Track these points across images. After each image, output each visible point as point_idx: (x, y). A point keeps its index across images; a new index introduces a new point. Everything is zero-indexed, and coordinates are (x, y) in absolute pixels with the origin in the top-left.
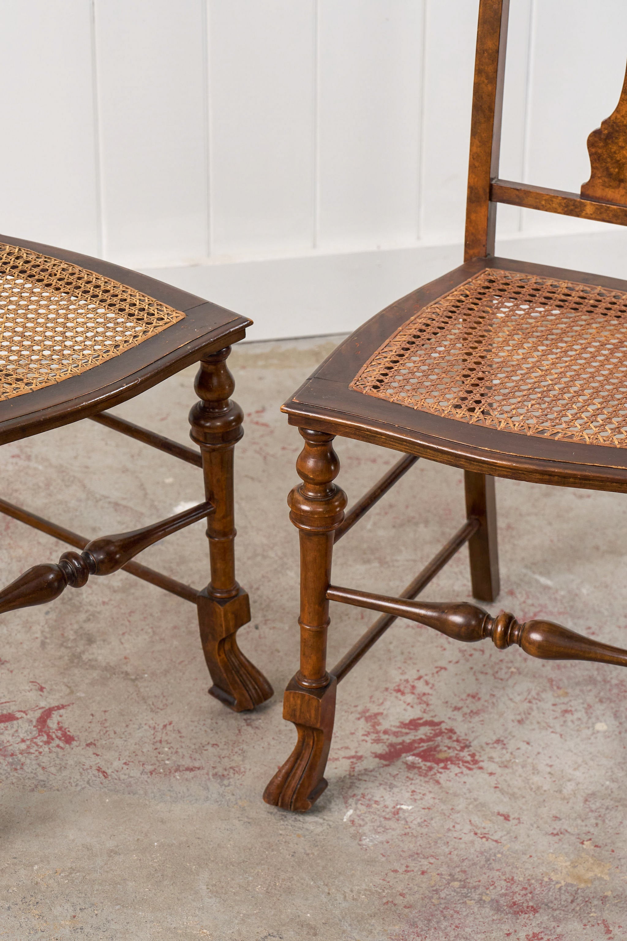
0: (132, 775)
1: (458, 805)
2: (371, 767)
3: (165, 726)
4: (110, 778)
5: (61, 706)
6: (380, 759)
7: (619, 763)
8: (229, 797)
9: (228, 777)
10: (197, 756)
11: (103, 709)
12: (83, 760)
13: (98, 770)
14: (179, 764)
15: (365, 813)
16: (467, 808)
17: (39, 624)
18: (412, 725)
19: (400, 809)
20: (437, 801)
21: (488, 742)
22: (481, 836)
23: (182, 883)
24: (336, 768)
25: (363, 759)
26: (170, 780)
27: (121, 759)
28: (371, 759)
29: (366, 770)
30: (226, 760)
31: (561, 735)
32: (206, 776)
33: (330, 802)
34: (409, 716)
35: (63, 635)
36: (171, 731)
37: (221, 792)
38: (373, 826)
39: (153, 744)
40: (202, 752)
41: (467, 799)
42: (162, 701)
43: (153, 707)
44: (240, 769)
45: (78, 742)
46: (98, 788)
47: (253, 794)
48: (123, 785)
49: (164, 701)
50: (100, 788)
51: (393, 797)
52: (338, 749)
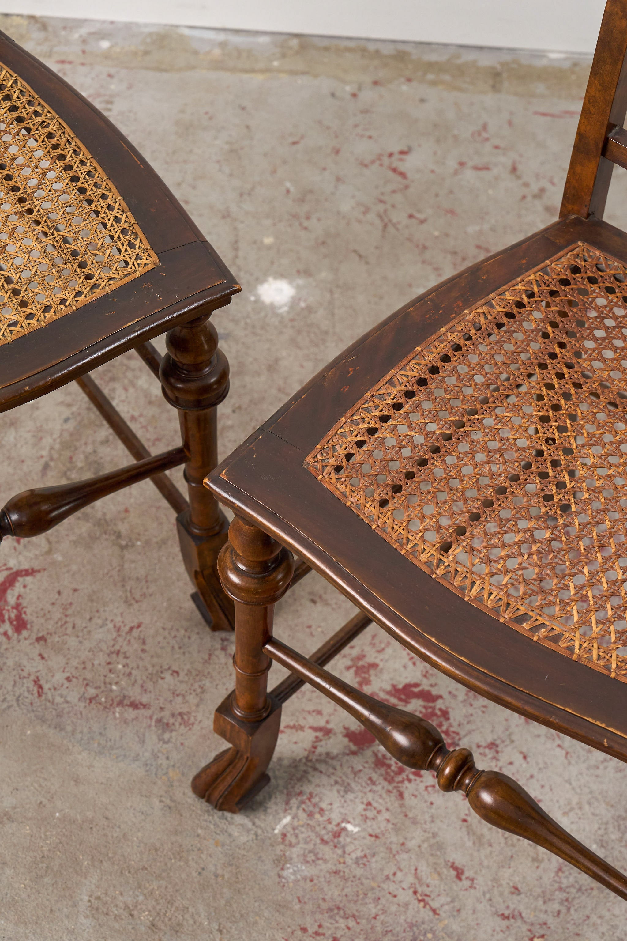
0: (69, 699)
1: (413, 838)
2: (335, 752)
3: (131, 629)
4: (44, 697)
5: (30, 571)
6: (350, 740)
7: (619, 817)
8: (163, 761)
9: (173, 727)
10: (149, 685)
11: (74, 586)
12: (25, 662)
13: (35, 682)
14: (126, 693)
15: (302, 826)
16: (419, 846)
17: (51, 435)
18: (405, 695)
19: (344, 829)
20: (390, 826)
21: (480, 744)
22: (420, 898)
23: (64, 886)
24: (296, 743)
25: (331, 735)
26: (107, 717)
27: (66, 670)
28: (340, 737)
29: (328, 754)
30: (180, 699)
31: (567, 753)
32: (149, 720)
33: (270, 798)
34: (406, 677)
35: (71, 458)
36: (135, 638)
37: (156, 751)
38: (305, 849)
39: (109, 655)
40: (157, 681)
41: (425, 831)
42: (142, 588)
43: (129, 594)
44: (189, 719)
45: (29, 632)
46: (25, 711)
47: (190, 763)
48: (54, 713)
49: (145, 590)
50: (28, 710)
51: (343, 807)
52: (309, 712)
